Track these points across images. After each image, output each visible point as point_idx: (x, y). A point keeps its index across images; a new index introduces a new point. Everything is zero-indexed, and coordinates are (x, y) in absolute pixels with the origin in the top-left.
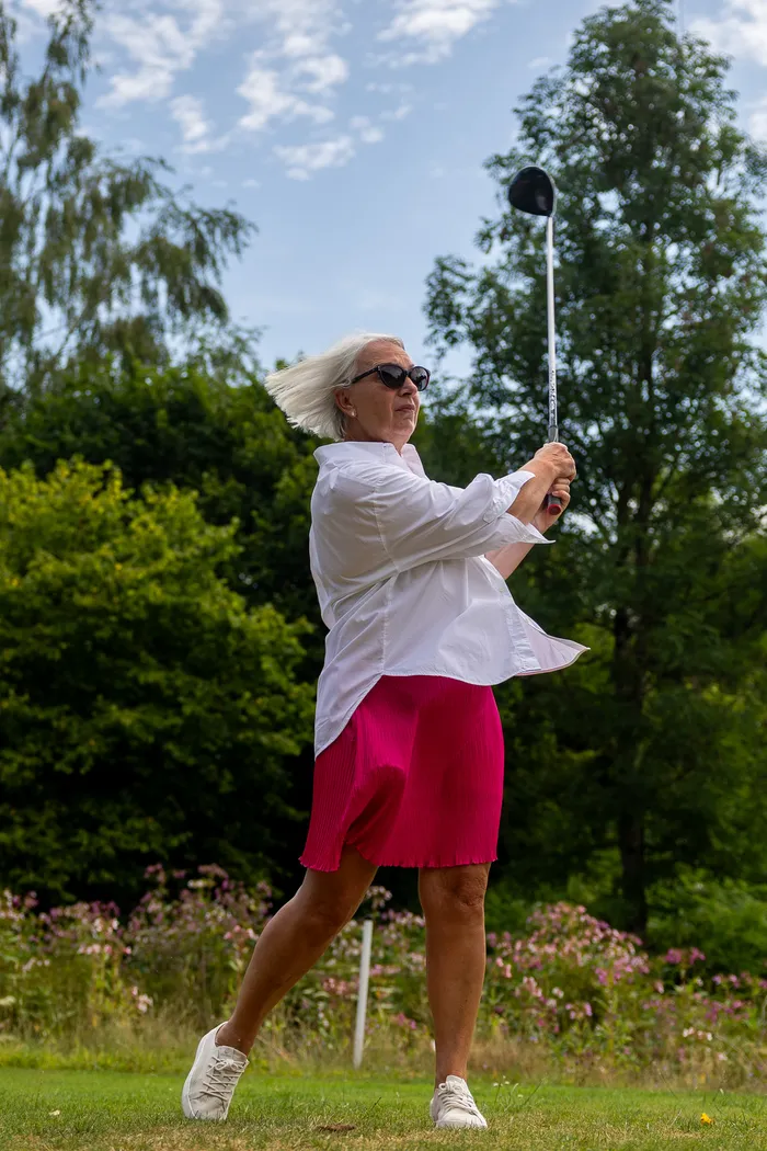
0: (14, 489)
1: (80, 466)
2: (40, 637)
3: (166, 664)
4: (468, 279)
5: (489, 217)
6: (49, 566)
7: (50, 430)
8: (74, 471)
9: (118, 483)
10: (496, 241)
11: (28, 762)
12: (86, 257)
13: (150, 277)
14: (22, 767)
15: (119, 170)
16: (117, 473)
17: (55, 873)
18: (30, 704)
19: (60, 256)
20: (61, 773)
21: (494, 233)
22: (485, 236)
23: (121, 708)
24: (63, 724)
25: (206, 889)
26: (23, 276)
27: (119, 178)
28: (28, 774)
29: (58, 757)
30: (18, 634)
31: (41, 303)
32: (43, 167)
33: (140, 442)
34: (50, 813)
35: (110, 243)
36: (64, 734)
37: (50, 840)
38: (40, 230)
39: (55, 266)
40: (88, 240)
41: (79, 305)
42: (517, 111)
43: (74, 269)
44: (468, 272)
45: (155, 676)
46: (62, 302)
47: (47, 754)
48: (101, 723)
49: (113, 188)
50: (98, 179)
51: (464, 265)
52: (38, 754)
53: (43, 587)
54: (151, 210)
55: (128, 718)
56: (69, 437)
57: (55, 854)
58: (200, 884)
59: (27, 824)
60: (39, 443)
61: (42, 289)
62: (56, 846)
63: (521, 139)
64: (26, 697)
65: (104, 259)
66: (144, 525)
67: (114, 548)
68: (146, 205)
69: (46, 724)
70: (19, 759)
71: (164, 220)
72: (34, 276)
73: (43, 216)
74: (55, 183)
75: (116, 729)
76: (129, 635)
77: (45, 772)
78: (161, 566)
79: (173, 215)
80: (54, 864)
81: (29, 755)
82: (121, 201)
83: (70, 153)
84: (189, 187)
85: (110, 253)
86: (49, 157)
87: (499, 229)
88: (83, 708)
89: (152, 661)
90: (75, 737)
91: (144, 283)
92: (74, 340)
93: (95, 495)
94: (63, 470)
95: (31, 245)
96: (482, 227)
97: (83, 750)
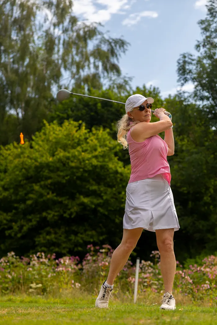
0: (51, 129)
1: (72, 122)
2: (59, 176)
3: (99, 184)
4: (193, 60)
5: (199, 40)
6: (61, 154)
7: (64, 110)
8: (70, 124)
9: (84, 128)
10: (202, 48)
11: (56, 214)
12: (77, 54)
13: (96, 60)
14: (54, 216)
15: (86, 26)
16: (84, 124)
17: (64, 248)
18: (56, 196)
19: (68, 55)
20: (65, 217)
21: (201, 45)
22: (198, 46)
23: (84, 197)
24: (66, 202)
25: (105, 252)
26: (56, 61)
27: (86, 29)
28: (56, 218)
29: (65, 212)
30: (52, 175)
31: (62, 70)
32: (61, 26)
33: (92, 114)
34: (63, 230)
35: (84, 50)
36: (67, 205)
37: (63, 238)
38: (61, 46)
39: (66, 58)
40: (77, 49)
41: (74, 70)
42: (207, 6)
43: (73, 58)
44: (193, 58)
45: (95, 188)
46: (69, 69)
47: (61, 211)
48: (78, 202)
49: (85, 33)
50: (80, 29)
51: (191, 56)
52: (59, 211)
53: (60, 160)
54: (96, 39)
55: (86, 200)
56: (70, 113)
57: (64, 242)
58: (104, 251)
59: (56, 233)
60: (61, 115)
61: (63, 66)
62: (65, 240)
63: (208, 15)
64: (55, 194)
65: (82, 55)
66: (92, 140)
67: (82, 148)
68: (95, 38)
69: (61, 203)
70: (53, 213)
71: (101, 42)
72: (60, 61)
73: (61, 42)
74: (65, 31)
75: (83, 204)
76: (86, 175)
77: (61, 217)
78: (96, 153)
79: (103, 41)
80: (64, 245)
81: (56, 212)
82: (87, 36)
83: (70, 21)
84: (108, 31)
85: (84, 53)
86: (63, 23)
87: (203, 44)
88: (72, 197)
89: (94, 183)
90: (70, 207)
91: (94, 63)
92: (73, 81)
93: (77, 131)
94: (66, 123)
95: (58, 51)
96: (196, 43)
97: (72, 210)
